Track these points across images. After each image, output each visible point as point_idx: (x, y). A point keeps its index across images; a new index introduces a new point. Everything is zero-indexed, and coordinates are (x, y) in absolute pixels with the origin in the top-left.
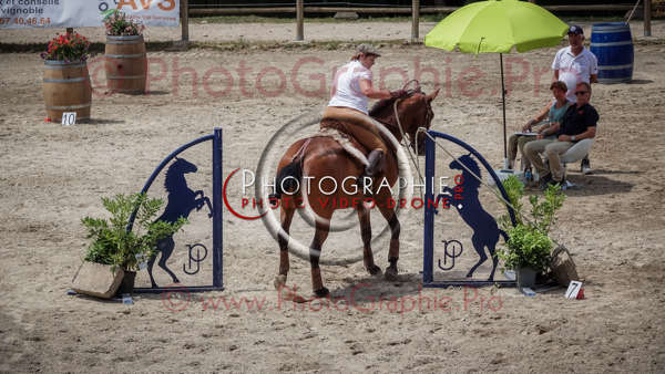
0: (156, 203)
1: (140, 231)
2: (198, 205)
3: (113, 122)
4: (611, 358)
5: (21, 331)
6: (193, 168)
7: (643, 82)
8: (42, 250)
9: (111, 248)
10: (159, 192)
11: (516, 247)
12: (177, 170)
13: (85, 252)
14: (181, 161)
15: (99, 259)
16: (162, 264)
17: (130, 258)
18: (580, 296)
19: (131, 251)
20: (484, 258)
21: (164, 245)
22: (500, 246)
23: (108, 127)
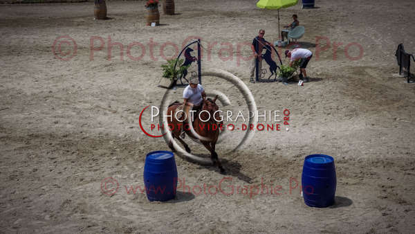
0: (182, 60)
1: (178, 68)
2: (194, 61)
3: (165, 25)
4: (311, 106)
5: (146, 100)
6: (192, 50)
7: (317, 8)
8: (149, 71)
9: (170, 74)
10: (183, 57)
11: (282, 71)
12: (188, 51)
13: (163, 74)
14: (189, 49)
15: (167, 76)
16: (184, 78)
17: (175, 76)
18: (302, 85)
19: (176, 74)
20: (273, 74)
21: (185, 73)
22: (278, 70)
23: (165, 27)
